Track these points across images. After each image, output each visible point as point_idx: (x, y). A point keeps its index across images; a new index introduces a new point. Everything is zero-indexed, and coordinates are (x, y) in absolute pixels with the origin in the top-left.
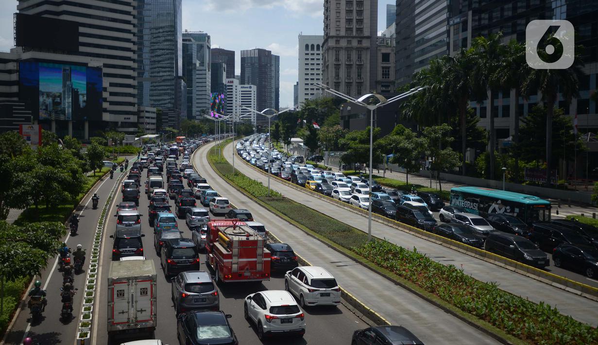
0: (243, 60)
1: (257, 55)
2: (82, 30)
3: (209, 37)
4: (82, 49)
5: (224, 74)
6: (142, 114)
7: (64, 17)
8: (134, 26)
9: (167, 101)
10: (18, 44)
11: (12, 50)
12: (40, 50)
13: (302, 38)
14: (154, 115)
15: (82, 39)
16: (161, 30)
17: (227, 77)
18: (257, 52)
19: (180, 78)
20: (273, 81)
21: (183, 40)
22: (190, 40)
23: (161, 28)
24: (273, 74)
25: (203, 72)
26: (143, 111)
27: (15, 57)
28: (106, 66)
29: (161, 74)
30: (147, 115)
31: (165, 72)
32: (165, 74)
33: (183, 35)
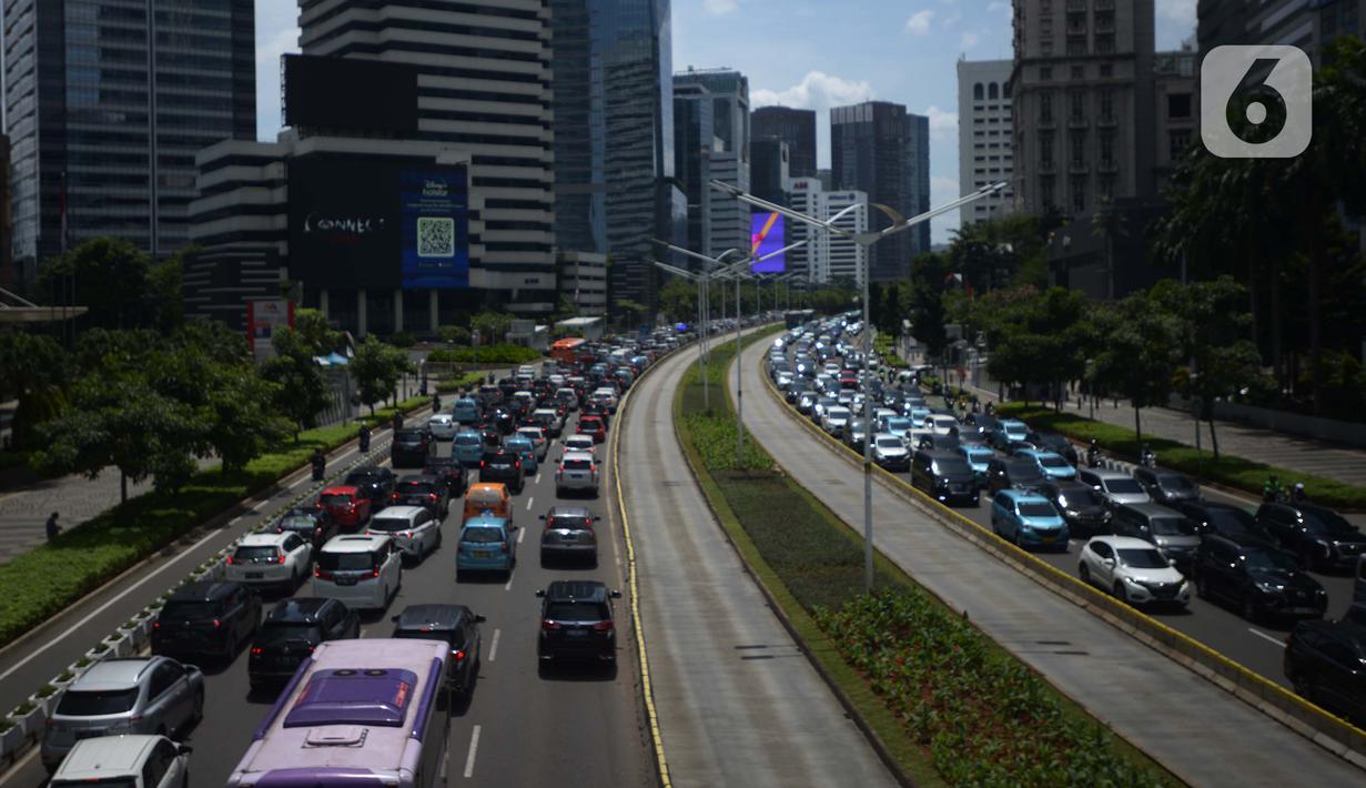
0: (836, 131)
1: (869, 118)
2: (424, 81)
3: (744, 81)
4: (425, 125)
5: (785, 167)
6: (569, 271)
7: (392, 56)
8: (546, 64)
9: (639, 238)
10: (288, 123)
11: (280, 136)
12: (336, 131)
13: (964, 68)
14: (602, 272)
15: (425, 103)
16: (622, 73)
17: (793, 174)
18: (869, 109)
19: (669, 180)
20: (914, 180)
21: (676, 92)
22: (697, 91)
23: (622, 67)
24: (913, 161)
25: (730, 165)
26: (572, 263)
27: (281, 153)
28: (477, 160)
29: (624, 174)
30: (583, 271)
31: (633, 169)
32: (633, 174)
33: (677, 80)
